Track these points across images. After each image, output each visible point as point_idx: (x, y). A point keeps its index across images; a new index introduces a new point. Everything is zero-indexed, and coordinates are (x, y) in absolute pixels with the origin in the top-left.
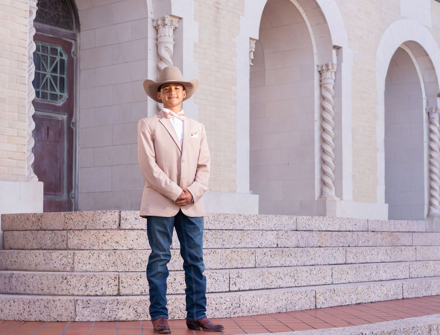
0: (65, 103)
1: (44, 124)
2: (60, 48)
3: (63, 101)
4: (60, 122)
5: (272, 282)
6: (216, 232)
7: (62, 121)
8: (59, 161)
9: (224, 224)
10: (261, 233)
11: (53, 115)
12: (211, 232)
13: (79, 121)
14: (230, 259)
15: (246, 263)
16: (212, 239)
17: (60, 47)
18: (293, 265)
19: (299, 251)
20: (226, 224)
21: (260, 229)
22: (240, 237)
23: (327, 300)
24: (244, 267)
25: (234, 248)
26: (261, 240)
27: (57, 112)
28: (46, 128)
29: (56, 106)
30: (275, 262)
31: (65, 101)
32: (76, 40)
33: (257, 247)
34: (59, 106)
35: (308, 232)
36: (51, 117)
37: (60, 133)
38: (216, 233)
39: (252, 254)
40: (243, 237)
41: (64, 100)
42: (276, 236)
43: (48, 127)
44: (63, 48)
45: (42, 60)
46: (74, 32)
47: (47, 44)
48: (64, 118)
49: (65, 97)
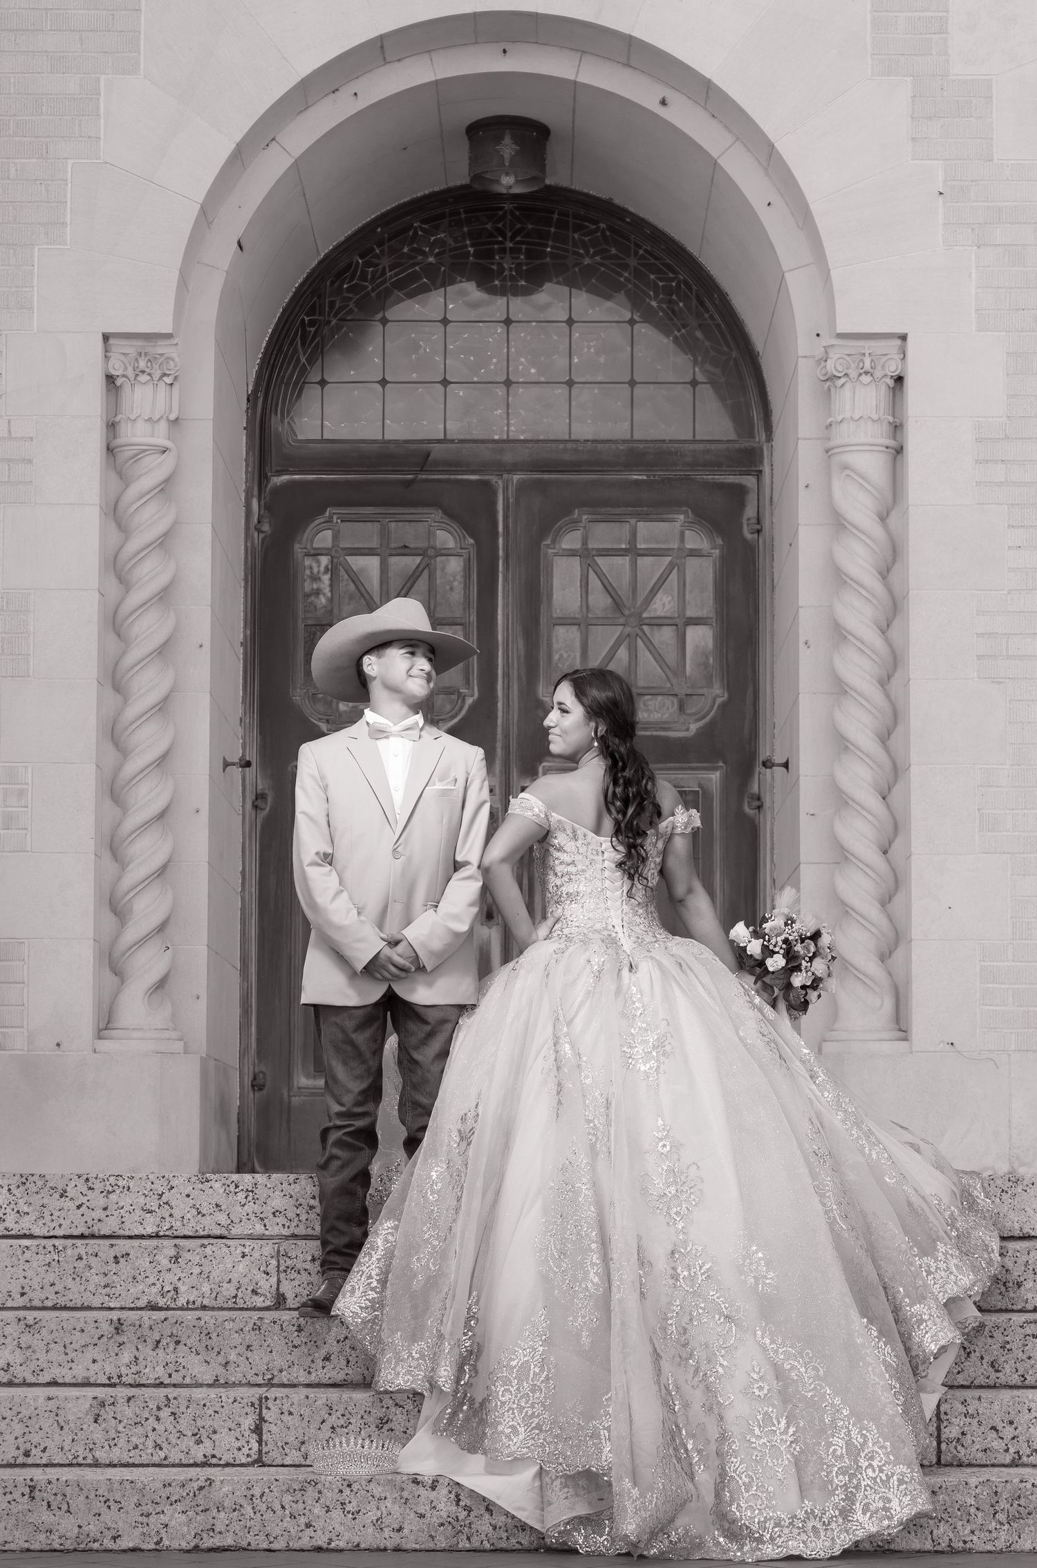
0: (712, 724)
2: (687, 516)
3: (698, 720)
4: (690, 798)
7: (701, 797)
17: (686, 513)
29: (667, 739)
31: (712, 713)
32: (759, 474)
34: (680, 739)
41: (709, 711)
44: (695, 513)
45: (600, 576)
46: (746, 444)
47: (618, 511)
48: (711, 780)
49: (714, 701)
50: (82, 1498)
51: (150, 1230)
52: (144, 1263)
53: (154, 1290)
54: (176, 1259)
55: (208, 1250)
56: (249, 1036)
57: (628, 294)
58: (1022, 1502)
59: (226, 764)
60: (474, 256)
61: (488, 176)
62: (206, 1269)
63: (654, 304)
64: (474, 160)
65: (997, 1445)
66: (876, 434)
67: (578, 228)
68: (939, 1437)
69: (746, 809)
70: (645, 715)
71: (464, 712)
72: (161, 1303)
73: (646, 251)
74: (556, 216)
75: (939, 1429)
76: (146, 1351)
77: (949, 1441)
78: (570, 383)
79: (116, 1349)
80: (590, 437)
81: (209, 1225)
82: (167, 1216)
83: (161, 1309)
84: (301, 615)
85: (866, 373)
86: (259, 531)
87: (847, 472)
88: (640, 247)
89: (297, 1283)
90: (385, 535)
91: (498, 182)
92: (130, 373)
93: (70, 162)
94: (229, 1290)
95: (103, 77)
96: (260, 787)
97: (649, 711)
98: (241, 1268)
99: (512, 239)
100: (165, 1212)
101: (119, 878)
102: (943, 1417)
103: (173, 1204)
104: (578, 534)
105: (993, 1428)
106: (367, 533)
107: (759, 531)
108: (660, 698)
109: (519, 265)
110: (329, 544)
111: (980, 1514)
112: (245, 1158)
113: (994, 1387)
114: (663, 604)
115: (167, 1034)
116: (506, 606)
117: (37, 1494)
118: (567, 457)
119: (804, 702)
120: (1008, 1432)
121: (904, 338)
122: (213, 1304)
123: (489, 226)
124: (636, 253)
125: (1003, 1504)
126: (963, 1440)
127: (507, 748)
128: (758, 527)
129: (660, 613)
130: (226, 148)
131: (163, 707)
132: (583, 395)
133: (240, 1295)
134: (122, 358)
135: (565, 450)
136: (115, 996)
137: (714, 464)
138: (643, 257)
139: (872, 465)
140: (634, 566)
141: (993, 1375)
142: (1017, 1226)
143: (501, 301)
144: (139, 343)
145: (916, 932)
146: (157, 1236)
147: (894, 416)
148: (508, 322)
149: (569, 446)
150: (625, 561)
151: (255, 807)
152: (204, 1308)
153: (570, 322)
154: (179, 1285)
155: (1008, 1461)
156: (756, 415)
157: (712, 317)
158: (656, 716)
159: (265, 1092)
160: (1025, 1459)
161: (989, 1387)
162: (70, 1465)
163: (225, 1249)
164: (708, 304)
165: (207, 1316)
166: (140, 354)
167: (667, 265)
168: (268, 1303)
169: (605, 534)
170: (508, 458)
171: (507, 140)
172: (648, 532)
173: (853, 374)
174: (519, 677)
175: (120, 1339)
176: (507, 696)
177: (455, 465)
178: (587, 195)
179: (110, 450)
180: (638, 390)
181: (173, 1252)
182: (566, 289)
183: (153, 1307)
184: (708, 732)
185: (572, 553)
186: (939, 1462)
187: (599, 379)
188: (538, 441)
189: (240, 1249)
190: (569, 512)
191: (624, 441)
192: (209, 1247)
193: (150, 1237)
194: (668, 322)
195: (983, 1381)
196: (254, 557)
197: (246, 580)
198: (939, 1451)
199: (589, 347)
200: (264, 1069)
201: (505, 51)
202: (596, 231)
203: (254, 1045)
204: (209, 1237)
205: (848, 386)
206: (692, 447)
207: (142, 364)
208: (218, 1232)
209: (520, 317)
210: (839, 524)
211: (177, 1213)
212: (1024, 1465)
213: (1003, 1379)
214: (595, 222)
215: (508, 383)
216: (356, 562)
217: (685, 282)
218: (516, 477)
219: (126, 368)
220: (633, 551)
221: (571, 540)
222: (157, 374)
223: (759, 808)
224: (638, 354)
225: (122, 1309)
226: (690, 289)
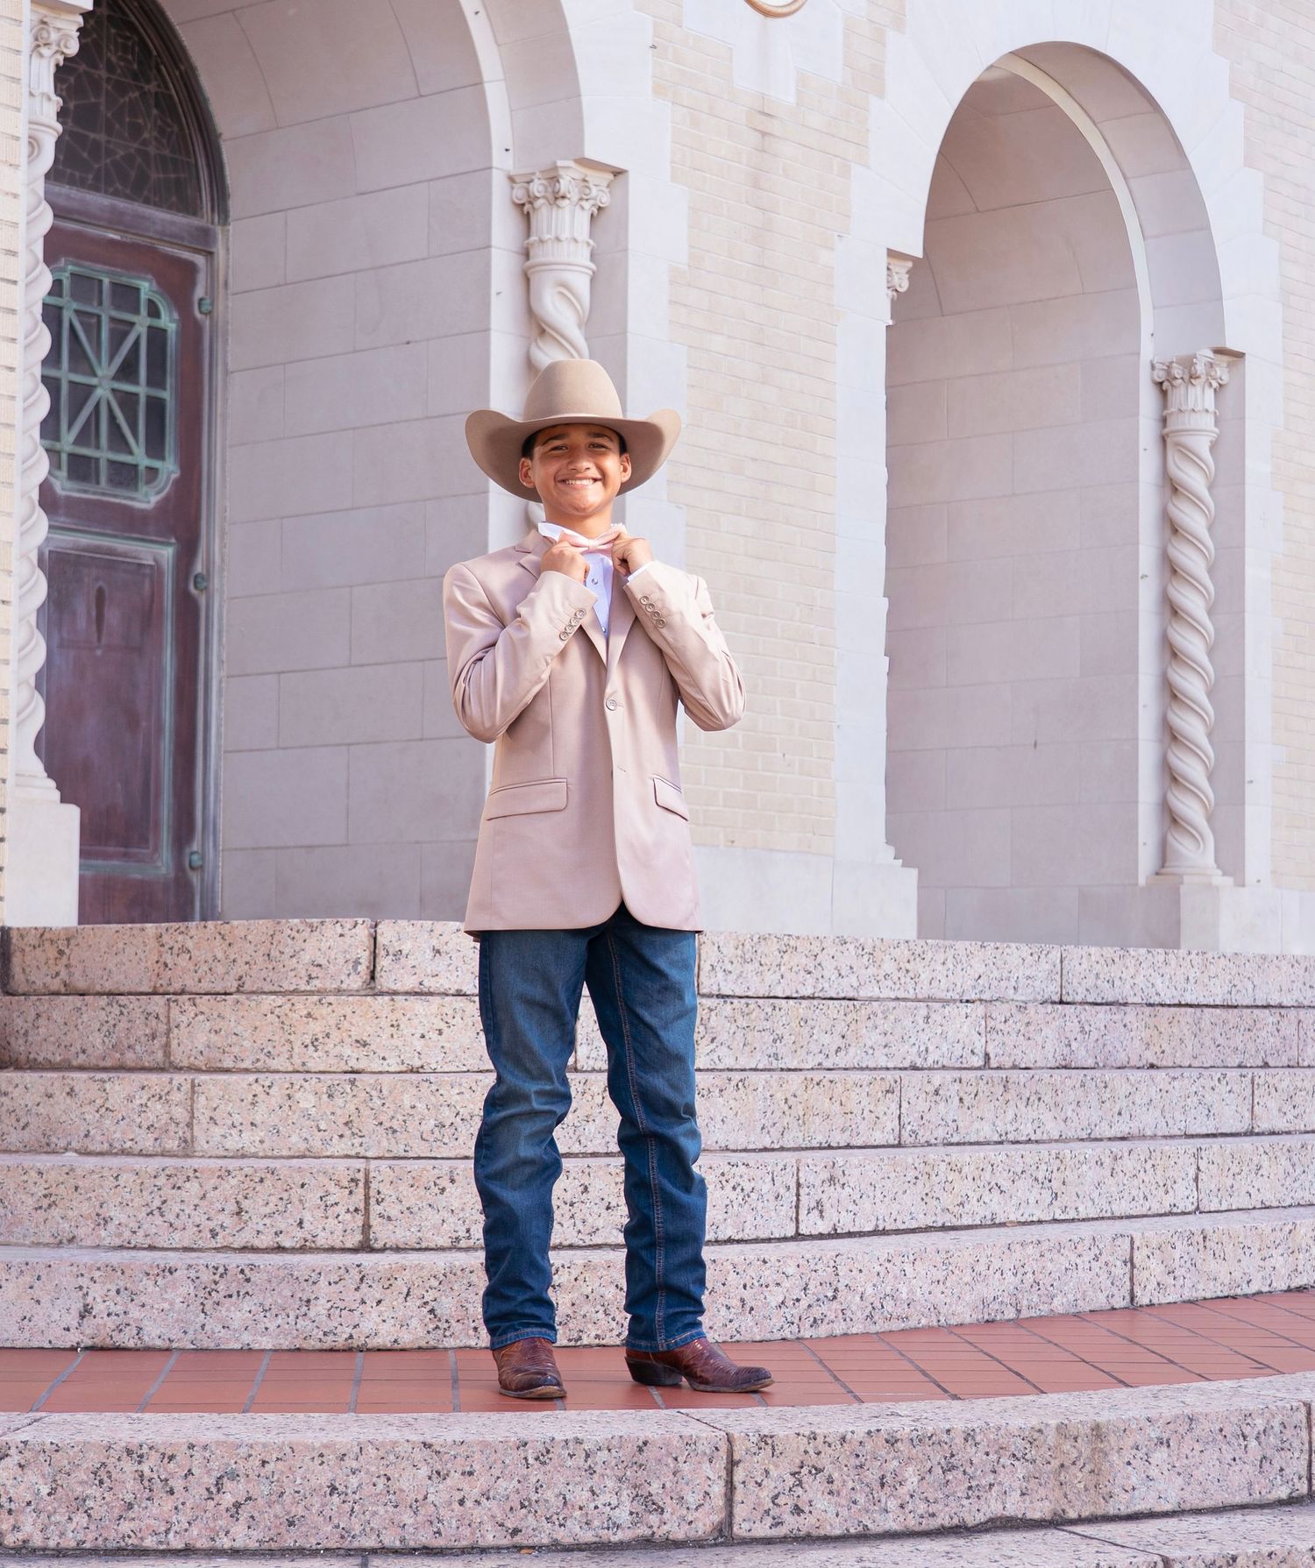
0: (166, 499)
1: (86, 580)
2: (151, 285)
3: (158, 493)
4: (148, 571)
5: (962, 1204)
6: (747, 1005)
7: (156, 570)
8: (144, 724)
9: (778, 975)
10: (924, 1012)
11: (121, 545)
12: (729, 1007)
13: (222, 569)
14: (801, 1113)
15: (863, 1127)
16: (732, 1032)
17: (150, 281)
18: (1045, 1137)
19: (1068, 1082)
20: (788, 975)
21: (920, 996)
22: (841, 1027)
23: (1177, 1273)
24: (854, 1143)
25: (819, 1067)
26: (924, 1037)
27: (135, 535)
28: (93, 593)
29: (132, 510)
30: (976, 1125)
31: (167, 489)
32: (209, 254)
33: (906, 1064)
34: (143, 511)
35: (1108, 1007)
36: (111, 552)
37: (148, 617)
38: (747, 1011)
39: (888, 1091)
40: (853, 1027)
41: (165, 486)
42: (983, 1023)
43: (100, 592)
44: (159, 283)
46: (203, 223)
47: (97, 267)
48: (163, 556)
49: (168, 478)
69: (192, 588)
87: (561, 289)
107: (208, 313)
128: (208, 308)
137: (178, 237)
164: (165, 73)
184: (163, 506)
206: (164, 216)
223: (202, 589)
226: (148, 54)
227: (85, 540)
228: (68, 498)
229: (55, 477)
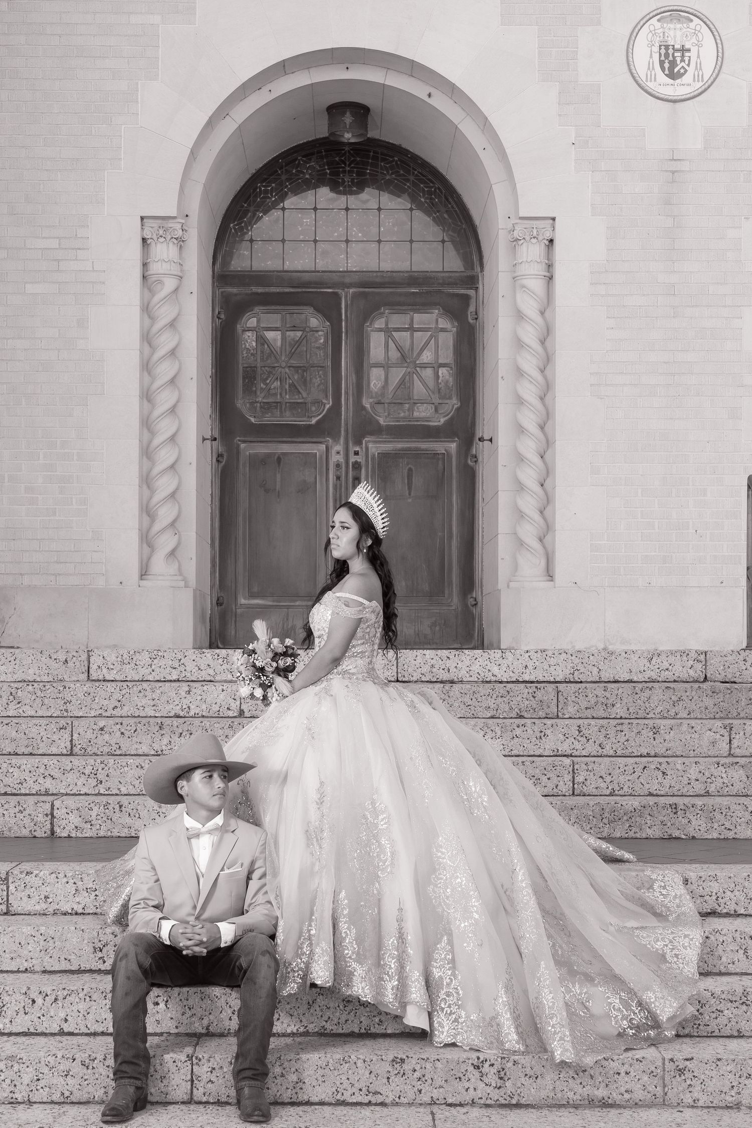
0: (452, 419)
1: (401, 465)
2: (439, 311)
3: (445, 416)
4: (441, 456)
7: (447, 456)
8: (440, 534)
11: (424, 445)
17: (439, 309)
26: (185, 701)
27: (431, 439)
28: (406, 472)
29: (429, 427)
31: (452, 413)
32: (477, 289)
34: (435, 426)
36: (417, 449)
37: (441, 480)
43: (410, 470)
44: (443, 309)
45: (394, 341)
46: (469, 273)
47: (404, 308)
48: (451, 447)
49: (453, 407)
50: (146, 811)
51: (175, 677)
52: (172, 694)
53: (178, 707)
54: (189, 692)
55: (205, 688)
56: (215, 578)
57: (409, 194)
58: (616, 813)
59: (204, 439)
60: (330, 175)
61: (338, 133)
62: (204, 697)
63: (423, 200)
64: (330, 125)
65: (603, 785)
66: (539, 269)
67: (383, 160)
68: (573, 781)
69: (469, 462)
70: (418, 414)
71: (324, 412)
72: (182, 714)
73: (418, 172)
74: (372, 154)
75: (573, 777)
76: (175, 737)
77: (579, 783)
78: (379, 241)
79: (160, 737)
80: (389, 270)
81: (204, 675)
82: (183, 670)
83: (181, 717)
84: (241, 362)
85: (534, 237)
86: (219, 318)
87: (524, 289)
88: (416, 170)
89: (250, 704)
90: (283, 320)
91: (343, 136)
92: (155, 237)
93: (123, 126)
94: (215, 708)
95: (140, 82)
96: (220, 450)
97: (420, 412)
98: (221, 696)
99: (349, 165)
100: (182, 668)
101: (151, 498)
102: (576, 771)
103: (186, 664)
104: (383, 320)
105: (601, 777)
106: (274, 319)
107: (476, 319)
108: (425, 405)
109: (353, 180)
110: (255, 324)
111: (595, 820)
112: (213, 640)
113: (601, 756)
114: (427, 356)
115: (176, 578)
116: (346, 357)
117: (123, 808)
118: (378, 280)
119: (501, 407)
120: (608, 779)
121: (554, 219)
122: (208, 714)
123: (337, 159)
124: (413, 173)
125: (606, 815)
126: (585, 783)
127: (347, 431)
128: (476, 316)
129: (425, 361)
130: (206, 119)
131: (173, 410)
132: (385, 247)
133: (221, 710)
134: (150, 229)
135: (377, 276)
136: (149, 559)
137: (453, 284)
138: (417, 175)
139: (537, 285)
140: (412, 336)
141: (600, 751)
142: (612, 676)
143: (343, 198)
144: (159, 221)
145: (558, 526)
146: (178, 681)
147: (548, 260)
148: (347, 209)
149: (379, 274)
150: (407, 334)
151: (218, 461)
152: (203, 716)
153: (379, 209)
154: (191, 705)
155: (608, 793)
156: (475, 258)
157: (452, 207)
158: (423, 414)
159: (223, 607)
160: (616, 792)
161: (598, 756)
162: (139, 795)
163: (214, 687)
164: (450, 200)
165: (205, 721)
166: (160, 227)
167: (429, 179)
168: (235, 714)
169: (398, 320)
170: (347, 280)
171: (348, 114)
172: (420, 319)
173: (528, 238)
174: (353, 394)
175: (162, 732)
176: (347, 404)
177: (320, 284)
178: (388, 143)
179: (144, 277)
180: (414, 244)
181: (187, 689)
182: (377, 192)
183: (178, 717)
184: (450, 423)
185: (380, 330)
186: (573, 794)
187: (394, 239)
188: (363, 272)
189: (221, 687)
190: (378, 308)
191: (407, 272)
192: (206, 686)
193: (175, 681)
194: (430, 209)
195: (595, 753)
196: (216, 332)
197: (212, 344)
198: (574, 788)
199: (389, 223)
200: (223, 595)
201: (347, 68)
202: (393, 161)
203: (218, 583)
204: (204, 681)
205: (525, 244)
206: (444, 274)
207: (161, 232)
208: (209, 678)
209: (353, 207)
210: (520, 316)
211: (188, 668)
212: (616, 795)
213: (605, 753)
214: (393, 157)
215: (347, 241)
216: (270, 335)
217: (439, 189)
218: (351, 291)
219: (152, 234)
220: (411, 329)
221: (380, 323)
222: (169, 237)
223: (476, 462)
224: (414, 226)
225: (162, 717)
226: (442, 193)
227: (400, 446)
228: (387, 425)
229: (380, 416)
